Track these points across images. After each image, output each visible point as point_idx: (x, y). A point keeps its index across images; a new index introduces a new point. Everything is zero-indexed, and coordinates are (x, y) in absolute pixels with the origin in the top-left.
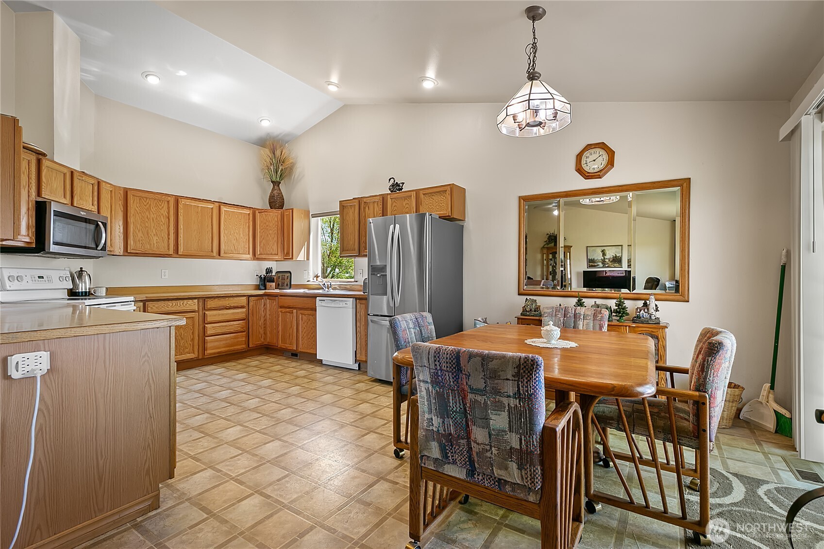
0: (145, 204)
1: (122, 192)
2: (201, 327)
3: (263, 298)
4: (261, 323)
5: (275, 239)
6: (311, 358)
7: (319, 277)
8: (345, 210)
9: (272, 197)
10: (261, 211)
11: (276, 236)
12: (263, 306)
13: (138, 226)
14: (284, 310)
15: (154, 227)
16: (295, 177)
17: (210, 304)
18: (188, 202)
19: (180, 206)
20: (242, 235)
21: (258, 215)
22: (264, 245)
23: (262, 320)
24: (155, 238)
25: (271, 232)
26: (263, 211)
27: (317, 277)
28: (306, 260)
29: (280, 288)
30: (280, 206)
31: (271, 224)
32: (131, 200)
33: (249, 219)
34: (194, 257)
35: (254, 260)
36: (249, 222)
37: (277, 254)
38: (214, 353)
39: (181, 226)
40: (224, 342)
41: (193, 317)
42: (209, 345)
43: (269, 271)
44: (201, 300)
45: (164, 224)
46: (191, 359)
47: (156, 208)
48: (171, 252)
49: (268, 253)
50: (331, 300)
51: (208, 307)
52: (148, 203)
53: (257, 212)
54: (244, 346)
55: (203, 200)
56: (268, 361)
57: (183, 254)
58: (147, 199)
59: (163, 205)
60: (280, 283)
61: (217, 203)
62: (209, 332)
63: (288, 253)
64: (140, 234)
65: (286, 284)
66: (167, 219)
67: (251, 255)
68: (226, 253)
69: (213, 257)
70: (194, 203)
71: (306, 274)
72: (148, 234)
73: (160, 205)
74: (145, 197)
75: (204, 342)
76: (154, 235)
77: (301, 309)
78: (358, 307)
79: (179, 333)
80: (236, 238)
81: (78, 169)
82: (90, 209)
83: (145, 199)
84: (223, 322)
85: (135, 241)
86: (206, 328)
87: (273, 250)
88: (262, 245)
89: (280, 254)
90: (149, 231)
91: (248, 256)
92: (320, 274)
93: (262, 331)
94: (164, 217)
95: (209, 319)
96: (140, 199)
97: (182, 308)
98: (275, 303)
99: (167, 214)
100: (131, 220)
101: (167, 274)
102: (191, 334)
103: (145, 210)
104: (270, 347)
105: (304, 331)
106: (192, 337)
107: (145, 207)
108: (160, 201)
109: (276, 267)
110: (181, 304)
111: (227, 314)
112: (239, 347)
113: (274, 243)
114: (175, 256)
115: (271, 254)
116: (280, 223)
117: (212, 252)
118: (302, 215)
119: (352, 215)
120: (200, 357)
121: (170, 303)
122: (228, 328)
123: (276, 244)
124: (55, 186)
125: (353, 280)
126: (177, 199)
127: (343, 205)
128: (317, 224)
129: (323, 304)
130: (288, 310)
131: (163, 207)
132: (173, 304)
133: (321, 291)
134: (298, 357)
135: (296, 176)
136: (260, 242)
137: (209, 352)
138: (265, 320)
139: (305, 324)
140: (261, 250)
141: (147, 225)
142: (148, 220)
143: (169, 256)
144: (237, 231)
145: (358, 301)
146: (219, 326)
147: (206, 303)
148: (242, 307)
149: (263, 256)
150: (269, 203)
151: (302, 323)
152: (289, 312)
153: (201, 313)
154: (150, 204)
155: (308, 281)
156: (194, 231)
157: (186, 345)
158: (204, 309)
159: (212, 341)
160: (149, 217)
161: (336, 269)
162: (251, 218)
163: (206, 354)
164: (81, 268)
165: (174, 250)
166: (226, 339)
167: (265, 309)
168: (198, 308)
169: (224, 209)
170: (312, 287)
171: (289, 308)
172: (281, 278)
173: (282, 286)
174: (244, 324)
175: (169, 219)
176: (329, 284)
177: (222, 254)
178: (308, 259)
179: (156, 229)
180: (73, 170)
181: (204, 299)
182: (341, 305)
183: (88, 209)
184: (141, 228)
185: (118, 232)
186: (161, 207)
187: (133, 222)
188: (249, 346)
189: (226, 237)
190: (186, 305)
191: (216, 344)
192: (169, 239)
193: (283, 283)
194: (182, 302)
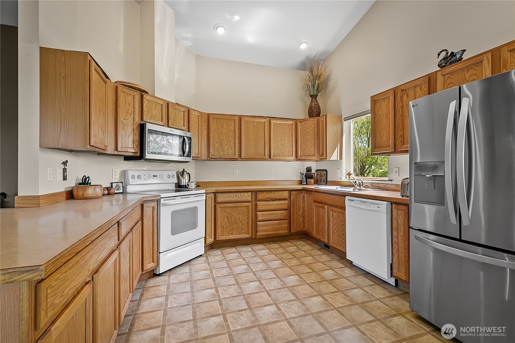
0: (220, 123)
1: (206, 116)
2: (254, 214)
3: (302, 193)
4: (300, 213)
5: (313, 143)
6: (341, 255)
7: (352, 175)
8: (378, 105)
9: (310, 108)
10: (301, 121)
11: (313, 140)
12: (302, 199)
13: (216, 140)
14: (317, 204)
15: (226, 139)
16: (330, 89)
17: (260, 196)
18: (248, 119)
19: (243, 122)
20: (287, 141)
21: (299, 124)
22: (304, 148)
23: (301, 210)
24: (227, 147)
25: (309, 137)
26: (303, 120)
27: (349, 174)
28: (339, 159)
29: (319, 183)
30: (317, 115)
31: (309, 131)
32: (211, 121)
33: (292, 128)
34: (252, 160)
35: (296, 160)
36: (292, 131)
37: (314, 156)
38: (264, 235)
39: (243, 137)
40: (271, 227)
41: (248, 206)
42: (259, 228)
43: (309, 170)
44: (254, 193)
45: (232, 137)
46: (247, 238)
47: (227, 126)
48: (237, 157)
49: (307, 154)
50: (361, 201)
51: (259, 198)
52: (222, 123)
53: (298, 122)
54: (286, 231)
55: (259, 116)
56: (305, 246)
57: (244, 158)
58: (221, 120)
59: (231, 123)
60: (319, 179)
61: (268, 118)
62: (260, 218)
63: (323, 154)
64: (217, 145)
65: (323, 181)
66: (234, 133)
67: (294, 157)
68: (275, 156)
69: (265, 160)
70: (252, 119)
71: (340, 172)
72: (222, 145)
73: (229, 123)
74: (220, 118)
75: (256, 226)
76: (226, 145)
77: (331, 205)
78: (394, 212)
79: (238, 217)
80: (282, 144)
81: (173, 101)
82: (181, 129)
83: (220, 120)
84: (270, 211)
85: (214, 150)
86: (257, 215)
87: (311, 152)
88: (302, 148)
89: (316, 155)
90: (223, 142)
91: (292, 158)
92: (352, 172)
93: (301, 220)
94: (232, 131)
95: (259, 208)
96: (217, 120)
97: (240, 198)
98: (311, 197)
99: (234, 129)
100: (211, 135)
101: (237, 172)
102: (247, 219)
103: (220, 128)
104: (308, 234)
105: (335, 227)
106: (247, 221)
107: (220, 125)
108: (229, 120)
109: (314, 166)
110: (240, 196)
111: (272, 205)
112: (282, 232)
113: (311, 147)
114: (240, 159)
115: (309, 156)
116: (316, 129)
117: (265, 155)
118: (335, 120)
119: (387, 108)
120: (254, 237)
121: (232, 195)
122: (274, 216)
123: (313, 147)
124: (155, 113)
125: (387, 179)
126: (240, 117)
127: (375, 100)
128: (350, 127)
129: (352, 204)
130: (320, 205)
131: (231, 125)
132: (234, 195)
133: (351, 190)
134: (330, 250)
135: (331, 87)
136: (300, 147)
137: (259, 234)
138: (303, 211)
139: (336, 220)
140: (302, 152)
141: (221, 138)
142: (222, 134)
143: (235, 160)
144: (283, 139)
145: (394, 205)
146: (267, 214)
147: (257, 195)
148: (285, 199)
149: (303, 158)
150: (309, 113)
151: (333, 219)
152: (321, 207)
153: (254, 203)
154: (223, 123)
155: (341, 179)
156: (252, 141)
157: (243, 227)
158: (256, 200)
159: (262, 226)
160: (222, 132)
161: (373, 167)
162: (294, 127)
163: (257, 235)
164: (184, 169)
165: (238, 155)
166: (273, 225)
167: (304, 201)
168: (252, 199)
169: (273, 121)
170: (344, 184)
171: (322, 203)
172: (319, 175)
173: (321, 181)
174: (286, 213)
175: (235, 133)
176: (361, 182)
177: (272, 157)
178: (341, 158)
179: (227, 140)
180: (169, 102)
181: (256, 192)
182: (373, 207)
183: (180, 128)
184: (218, 140)
185: (204, 144)
186: (230, 125)
187: (213, 137)
188: (291, 232)
189: (274, 144)
190: (243, 196)
191: (265, 228)
192: (235, 147)
193: (321, 180)
194: (240, 194)
